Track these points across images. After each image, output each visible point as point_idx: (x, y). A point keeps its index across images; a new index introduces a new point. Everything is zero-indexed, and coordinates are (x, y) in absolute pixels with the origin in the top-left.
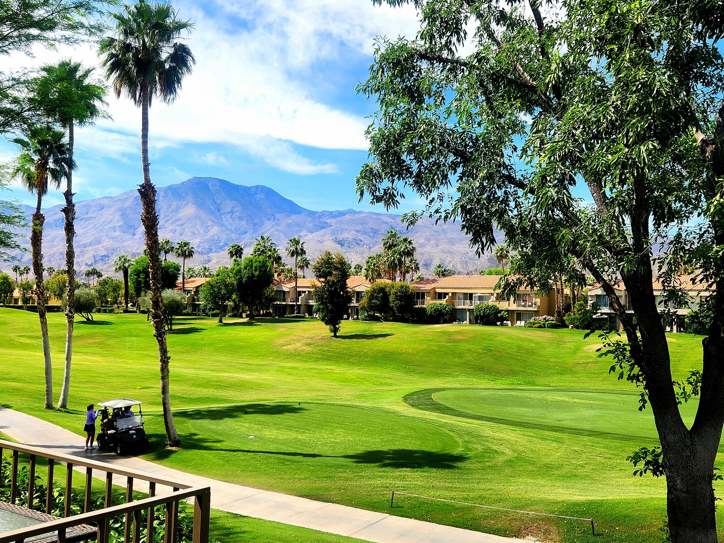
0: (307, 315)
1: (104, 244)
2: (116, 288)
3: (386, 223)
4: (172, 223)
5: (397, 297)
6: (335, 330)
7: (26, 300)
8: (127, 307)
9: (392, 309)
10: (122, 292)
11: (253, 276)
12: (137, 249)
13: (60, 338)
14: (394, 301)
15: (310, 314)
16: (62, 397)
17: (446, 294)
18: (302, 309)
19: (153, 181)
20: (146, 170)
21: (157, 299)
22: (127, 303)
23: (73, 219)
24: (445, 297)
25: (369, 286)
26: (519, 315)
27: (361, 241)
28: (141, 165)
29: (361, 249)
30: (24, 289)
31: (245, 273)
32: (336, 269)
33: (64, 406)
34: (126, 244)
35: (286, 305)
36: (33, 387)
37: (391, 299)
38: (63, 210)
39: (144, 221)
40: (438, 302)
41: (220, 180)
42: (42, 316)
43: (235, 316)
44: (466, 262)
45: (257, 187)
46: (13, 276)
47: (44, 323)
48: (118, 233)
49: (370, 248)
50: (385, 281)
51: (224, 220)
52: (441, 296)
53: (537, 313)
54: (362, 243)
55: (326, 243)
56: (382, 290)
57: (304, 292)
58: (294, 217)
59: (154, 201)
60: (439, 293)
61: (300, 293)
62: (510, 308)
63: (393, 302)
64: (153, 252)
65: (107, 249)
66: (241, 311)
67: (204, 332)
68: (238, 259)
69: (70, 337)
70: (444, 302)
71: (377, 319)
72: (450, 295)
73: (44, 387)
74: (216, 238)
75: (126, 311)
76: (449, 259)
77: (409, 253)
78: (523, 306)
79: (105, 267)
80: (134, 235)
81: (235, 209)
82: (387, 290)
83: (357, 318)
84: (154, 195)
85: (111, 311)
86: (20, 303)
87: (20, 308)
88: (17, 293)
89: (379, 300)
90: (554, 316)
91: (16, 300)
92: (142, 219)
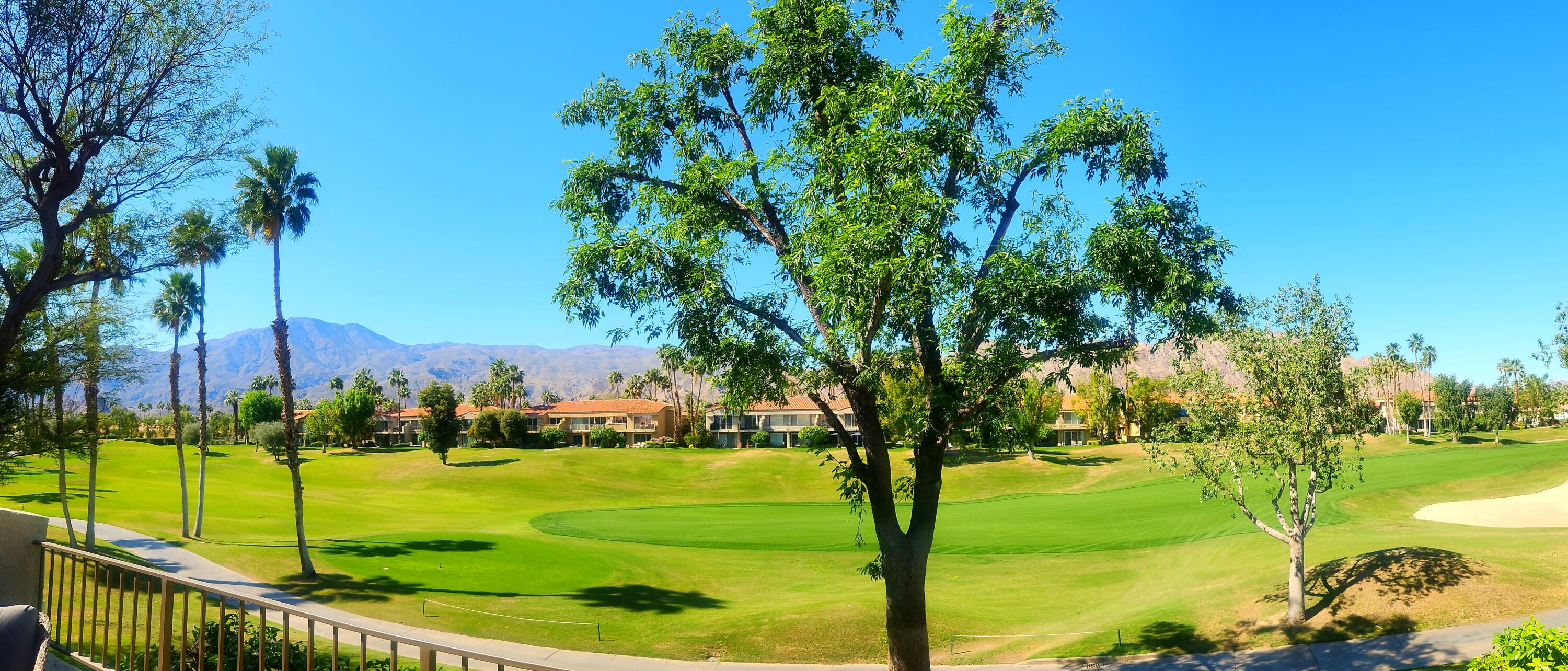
0: (411, 444)
1: (213, 382)
2: (226, 422)
3: (484, 354)
4: (271, 361)
5: (509, 425)
6: (444, 458)
7: (150, 434)
8: (237, 439)
9: (502, 435)
10: (232, 425)
11: (354, 407)
12: (241, 385)
13: (194, 470)
14: (505, 428)
15: (415, 442)
16: (196, 526)
17: (559, 420)
18: (406, 438)
19: (285, 317)
20: (278, 306)
21: (291, 430)
22: (236, 435)
23: (205, 357)
24: (558, 422)
25: (478, 414)
26: (640, 437)
27: (458, 371)
28: (274, 303)
29: (459, 379)
30: (148, 424)
31: (347, 405)
32: (443, 397)
33: (198, 534)
34: (231, 381)
35: (389, 434)
36: (168, 516)
37: (501, 426)
38: (197, 349)
39: (277, 355)
40: (552, 427)
41: (314, 320)
42: (179, 448)
43: (336, 446)
44: (570, 389)
45: (350, 325)
46: (139, 413)
47: (181, 455)
48: (224, 371)
49: (468, 378)
50: (493, 409)
51: (318, 356)
52: (554, 421)
53: (656, 434)
54: (459, 373)
55: (421, 374)
56: (492, 417)
57: (408, 422)
58: (387, 351)
59: (286, 336)
60: (551, 419)
61: (403, 423)
62: (628, 430)
63: (504, 430)
64: (286, 385)
65: (214, 386)
66: (342, 441)
67: (311, 462)
68: (339, 391)
69: (203, 468)
70: (557, 426)
71: (489, 446)
72: (564, 420)
73: (181, 517)
74: (311, 373)
75: (236, 443)
76: (551, 386)
77: (519, 379)
78: (642, 428)
79: (213, 402)
80: (238, 372)
81: (329, 346)
82: (497, 416)
83: (466, 446)
84: (286, 331)
85: (223, 443)
86: (145, 437)
87: (144, 441)
88: (142, 428)
89: (488, 427)
90: (672, 437)
91: (142, 435)
92: (275, 353)
